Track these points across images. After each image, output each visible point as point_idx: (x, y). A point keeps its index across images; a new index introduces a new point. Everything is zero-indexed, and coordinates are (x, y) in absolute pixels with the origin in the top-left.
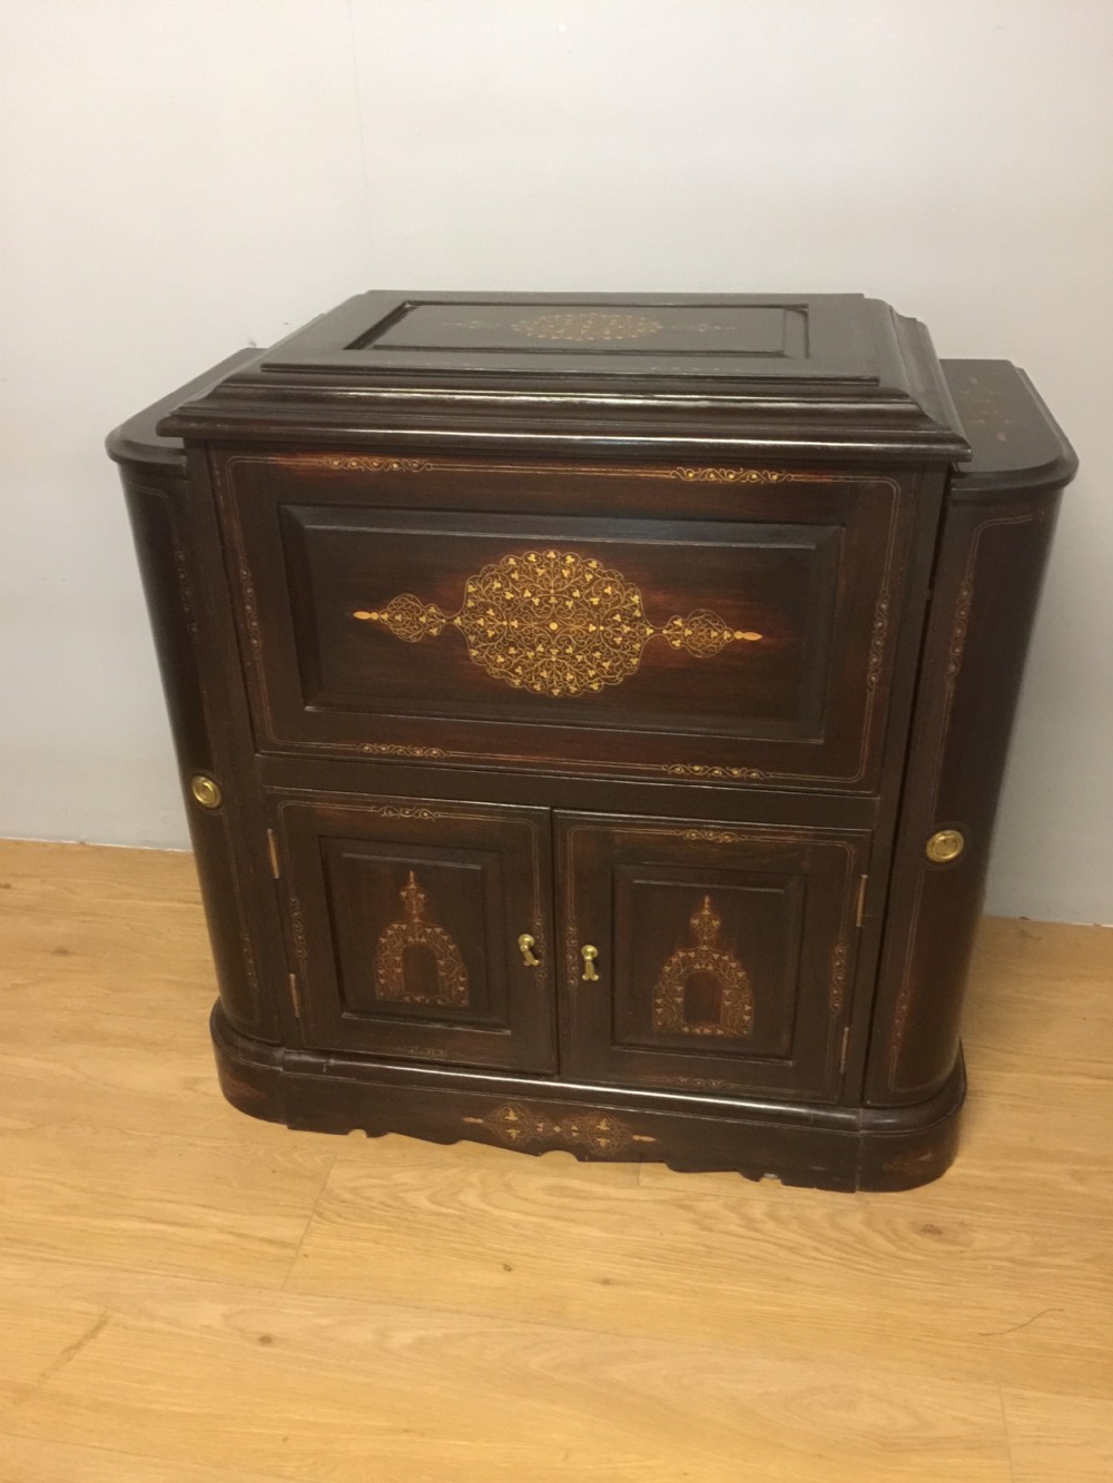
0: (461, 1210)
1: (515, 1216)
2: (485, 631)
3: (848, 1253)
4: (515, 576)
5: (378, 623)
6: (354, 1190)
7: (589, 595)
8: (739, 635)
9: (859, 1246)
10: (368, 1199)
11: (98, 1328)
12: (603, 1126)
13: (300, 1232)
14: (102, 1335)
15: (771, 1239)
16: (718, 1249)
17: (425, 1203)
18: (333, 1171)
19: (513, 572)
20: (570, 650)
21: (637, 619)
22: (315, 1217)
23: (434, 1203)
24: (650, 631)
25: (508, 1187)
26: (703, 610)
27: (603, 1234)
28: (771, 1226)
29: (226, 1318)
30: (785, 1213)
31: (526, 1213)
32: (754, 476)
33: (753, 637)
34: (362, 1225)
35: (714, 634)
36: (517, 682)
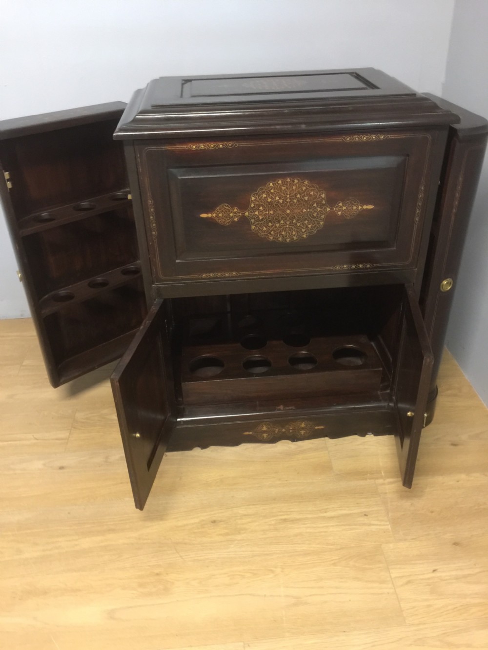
2: (258, 217)
4: (272, 191)
5: (211, 218)
7: (304, 196)
8: (365, 207)
12: (303, 425)
19: (271, 189)
20: (294, 221)
21: (323, 205)
24: (328, 209)
26: (351, 198)
32: (374, 137)
33: (370, 207)
35: (355, 208)
36: (271, 238)
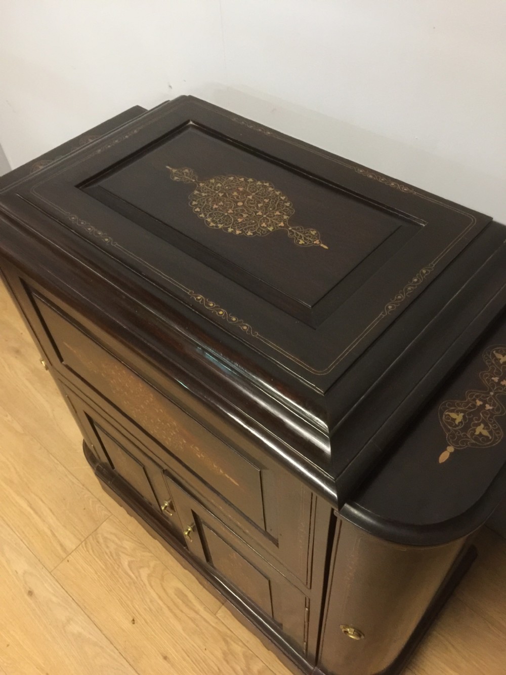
0: (137, 578)
1: (154, 595)
5: (73, 352)
6: (106, 539)
7: (153, 406)
8: (228, 476)
10: (108, 547)
13: (74, 547)
17: (126, 563)
18: (105, 523)
20: (152, 421)
21: (177, 432)
22: (83, 544)
23: (129, 566)
24: (185, 441)
25: (162, 579)
26: (208, 453)
27: (182, 632)
29: (25, 573)
31: (160, 597)
33: (235, 482)
34: (96, 559)
35: (215, 466)
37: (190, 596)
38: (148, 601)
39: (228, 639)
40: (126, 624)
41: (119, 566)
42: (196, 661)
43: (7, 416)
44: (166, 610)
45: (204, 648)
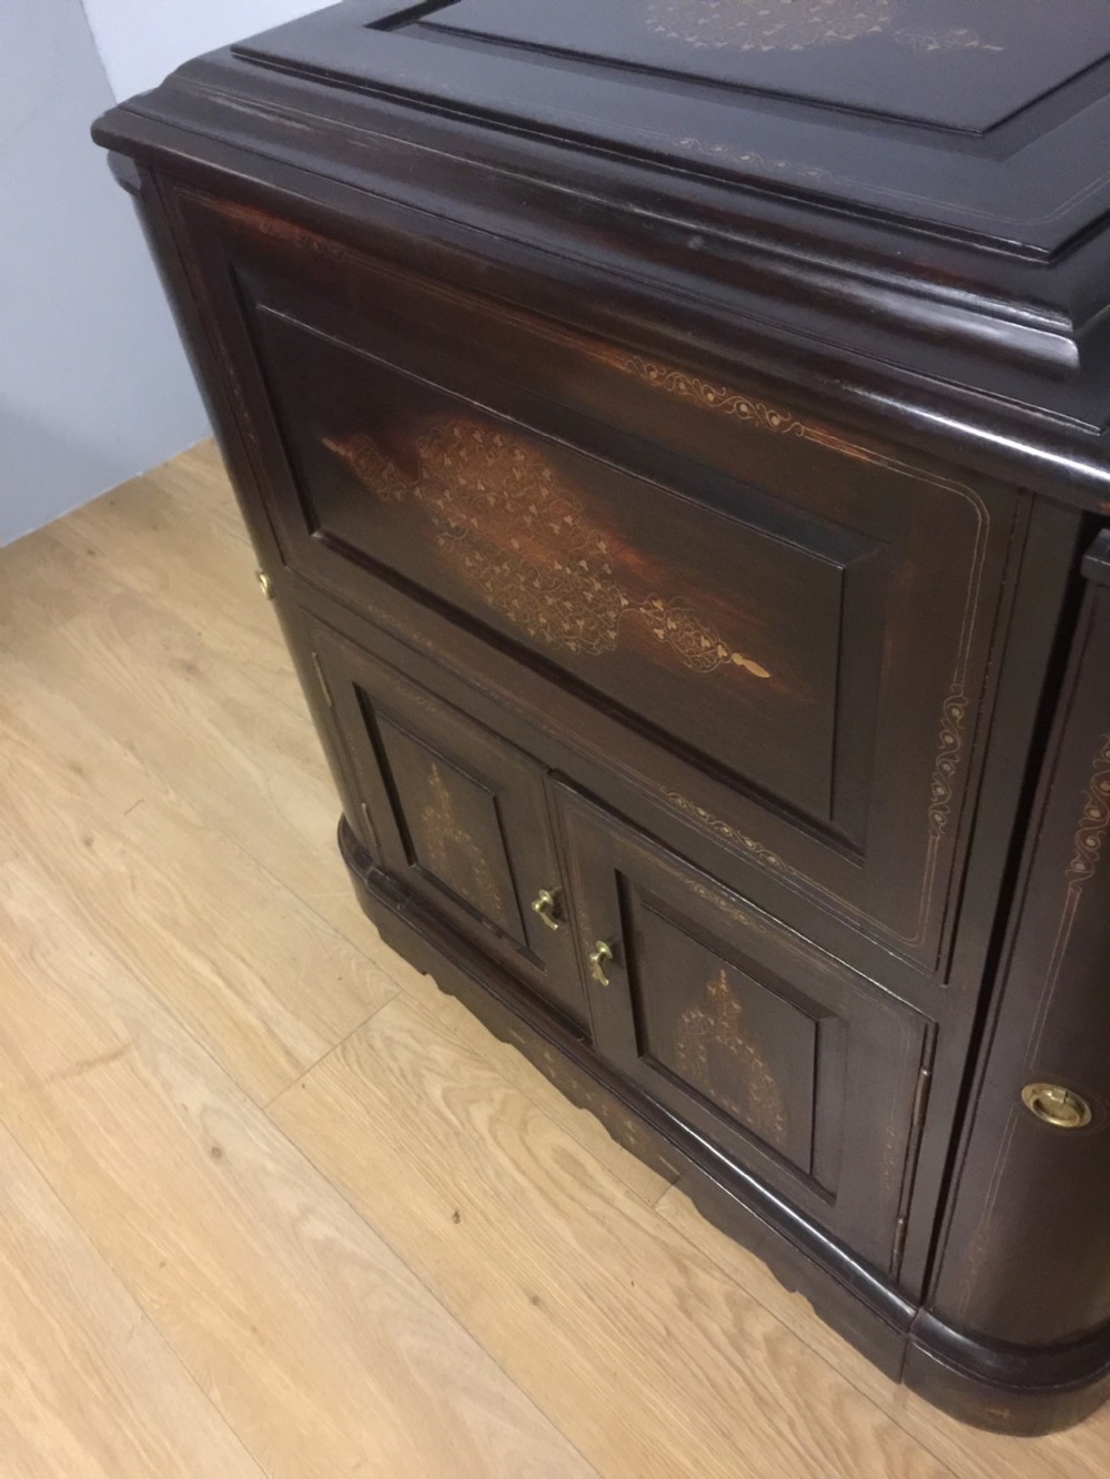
0: (462, 1123)
1: (505, 1161)
2: (446, 518)
3: (825, 1455)
5: (346, 460)
6: (389, 1041)
7: (548, 518)
8: (738, 659)
9: (848, 1458)
10: (394, 1058)
11: (115, 1056)
13: (316, 1057)
14: (113, 1065)
15: (748, 1372)
16: (679, 1343)
17: (436, 1093)
18: (386, 1008)
21: (607, 577)
22: (338, 1050)
23: (445, 1098)
24: (624, 602)
25: (523, 1127)
26: (688, 601)
27: (573, 1242)
28: (760, 1355)
29: (205, 1108)
30: (790, 1350)
31: (518, 1167)
32: (744, 408)
33: (758, 671)
34: (368, 1083)
35: (705, 643)
36: (490, 600)
37: (591, 1165)
38: (491, 1173)
39: (688, 1263)
40: (441, 1223)
41: (420, 1097)
42: (610, 1309)
43: (167, 792)
44: (533, 1195)
45: (629, 1280)
